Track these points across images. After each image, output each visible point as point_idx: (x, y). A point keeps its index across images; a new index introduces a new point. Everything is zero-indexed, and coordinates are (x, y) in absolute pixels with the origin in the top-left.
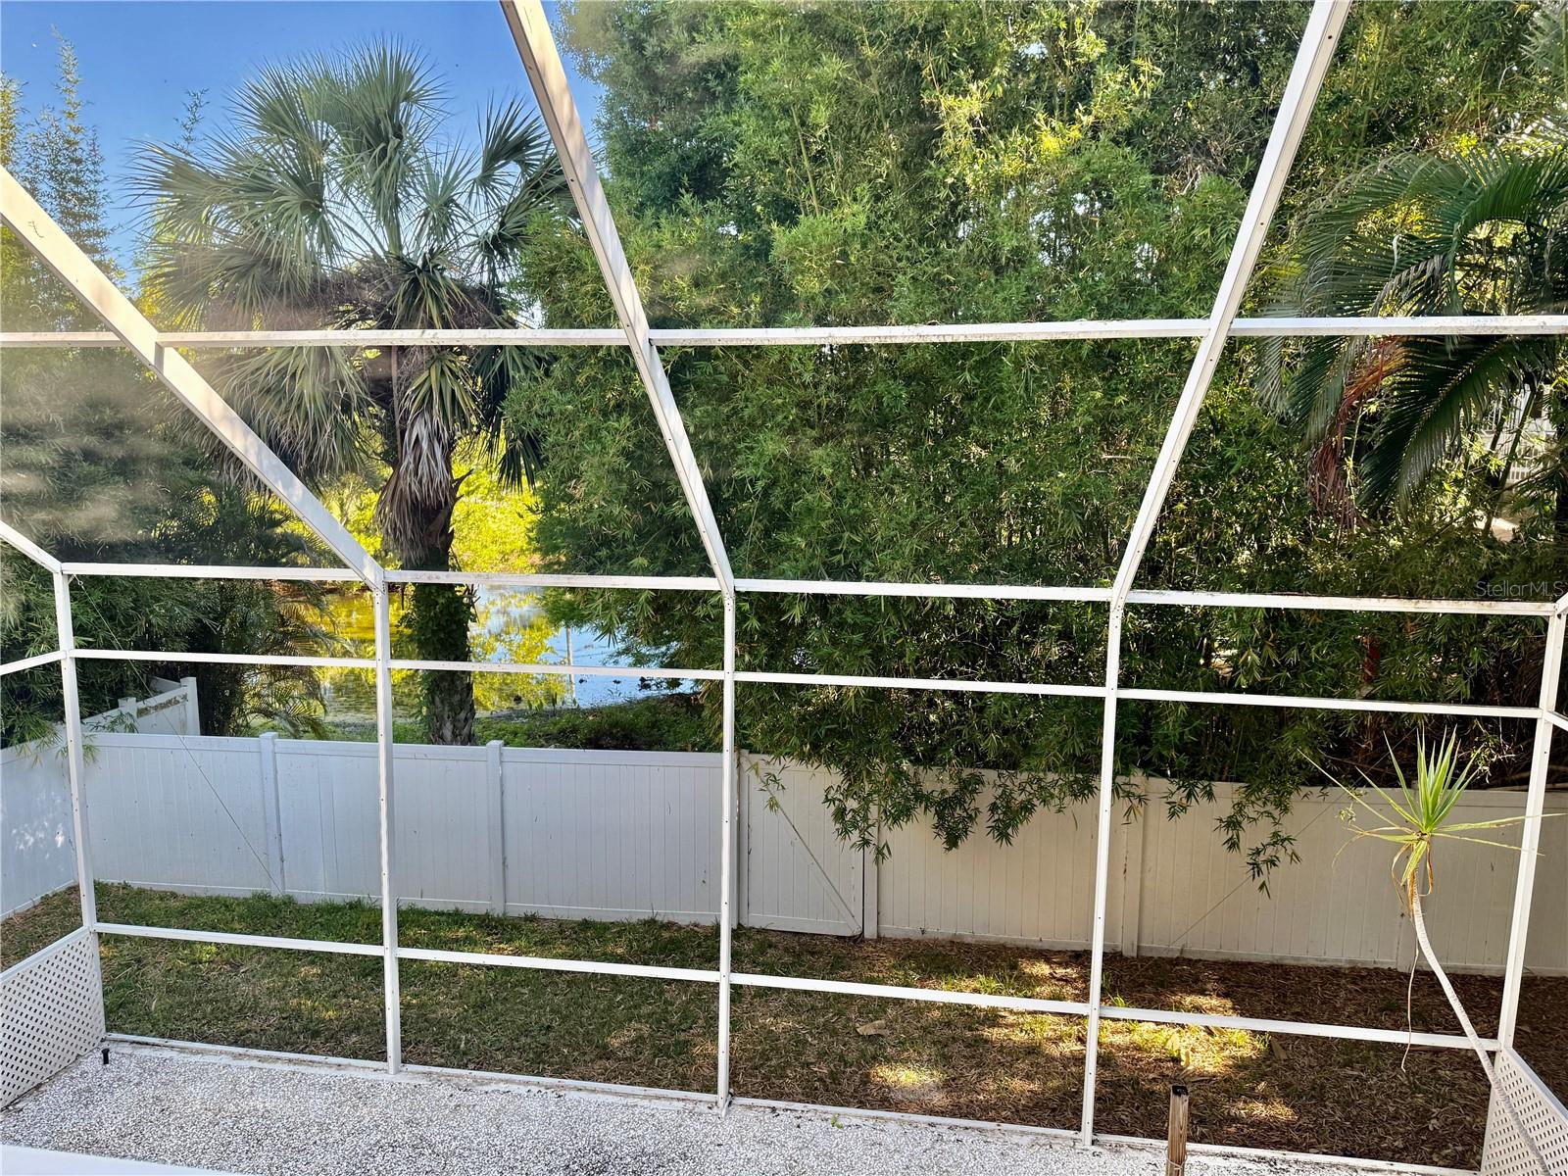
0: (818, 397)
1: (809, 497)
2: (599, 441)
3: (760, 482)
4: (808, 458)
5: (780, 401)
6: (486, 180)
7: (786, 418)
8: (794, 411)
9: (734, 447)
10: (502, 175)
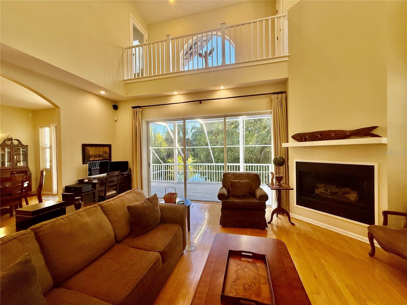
0: (221, 149)
1: (221, 157)
5: (218, 150)
6: (191, 131)
10: (193, 130)
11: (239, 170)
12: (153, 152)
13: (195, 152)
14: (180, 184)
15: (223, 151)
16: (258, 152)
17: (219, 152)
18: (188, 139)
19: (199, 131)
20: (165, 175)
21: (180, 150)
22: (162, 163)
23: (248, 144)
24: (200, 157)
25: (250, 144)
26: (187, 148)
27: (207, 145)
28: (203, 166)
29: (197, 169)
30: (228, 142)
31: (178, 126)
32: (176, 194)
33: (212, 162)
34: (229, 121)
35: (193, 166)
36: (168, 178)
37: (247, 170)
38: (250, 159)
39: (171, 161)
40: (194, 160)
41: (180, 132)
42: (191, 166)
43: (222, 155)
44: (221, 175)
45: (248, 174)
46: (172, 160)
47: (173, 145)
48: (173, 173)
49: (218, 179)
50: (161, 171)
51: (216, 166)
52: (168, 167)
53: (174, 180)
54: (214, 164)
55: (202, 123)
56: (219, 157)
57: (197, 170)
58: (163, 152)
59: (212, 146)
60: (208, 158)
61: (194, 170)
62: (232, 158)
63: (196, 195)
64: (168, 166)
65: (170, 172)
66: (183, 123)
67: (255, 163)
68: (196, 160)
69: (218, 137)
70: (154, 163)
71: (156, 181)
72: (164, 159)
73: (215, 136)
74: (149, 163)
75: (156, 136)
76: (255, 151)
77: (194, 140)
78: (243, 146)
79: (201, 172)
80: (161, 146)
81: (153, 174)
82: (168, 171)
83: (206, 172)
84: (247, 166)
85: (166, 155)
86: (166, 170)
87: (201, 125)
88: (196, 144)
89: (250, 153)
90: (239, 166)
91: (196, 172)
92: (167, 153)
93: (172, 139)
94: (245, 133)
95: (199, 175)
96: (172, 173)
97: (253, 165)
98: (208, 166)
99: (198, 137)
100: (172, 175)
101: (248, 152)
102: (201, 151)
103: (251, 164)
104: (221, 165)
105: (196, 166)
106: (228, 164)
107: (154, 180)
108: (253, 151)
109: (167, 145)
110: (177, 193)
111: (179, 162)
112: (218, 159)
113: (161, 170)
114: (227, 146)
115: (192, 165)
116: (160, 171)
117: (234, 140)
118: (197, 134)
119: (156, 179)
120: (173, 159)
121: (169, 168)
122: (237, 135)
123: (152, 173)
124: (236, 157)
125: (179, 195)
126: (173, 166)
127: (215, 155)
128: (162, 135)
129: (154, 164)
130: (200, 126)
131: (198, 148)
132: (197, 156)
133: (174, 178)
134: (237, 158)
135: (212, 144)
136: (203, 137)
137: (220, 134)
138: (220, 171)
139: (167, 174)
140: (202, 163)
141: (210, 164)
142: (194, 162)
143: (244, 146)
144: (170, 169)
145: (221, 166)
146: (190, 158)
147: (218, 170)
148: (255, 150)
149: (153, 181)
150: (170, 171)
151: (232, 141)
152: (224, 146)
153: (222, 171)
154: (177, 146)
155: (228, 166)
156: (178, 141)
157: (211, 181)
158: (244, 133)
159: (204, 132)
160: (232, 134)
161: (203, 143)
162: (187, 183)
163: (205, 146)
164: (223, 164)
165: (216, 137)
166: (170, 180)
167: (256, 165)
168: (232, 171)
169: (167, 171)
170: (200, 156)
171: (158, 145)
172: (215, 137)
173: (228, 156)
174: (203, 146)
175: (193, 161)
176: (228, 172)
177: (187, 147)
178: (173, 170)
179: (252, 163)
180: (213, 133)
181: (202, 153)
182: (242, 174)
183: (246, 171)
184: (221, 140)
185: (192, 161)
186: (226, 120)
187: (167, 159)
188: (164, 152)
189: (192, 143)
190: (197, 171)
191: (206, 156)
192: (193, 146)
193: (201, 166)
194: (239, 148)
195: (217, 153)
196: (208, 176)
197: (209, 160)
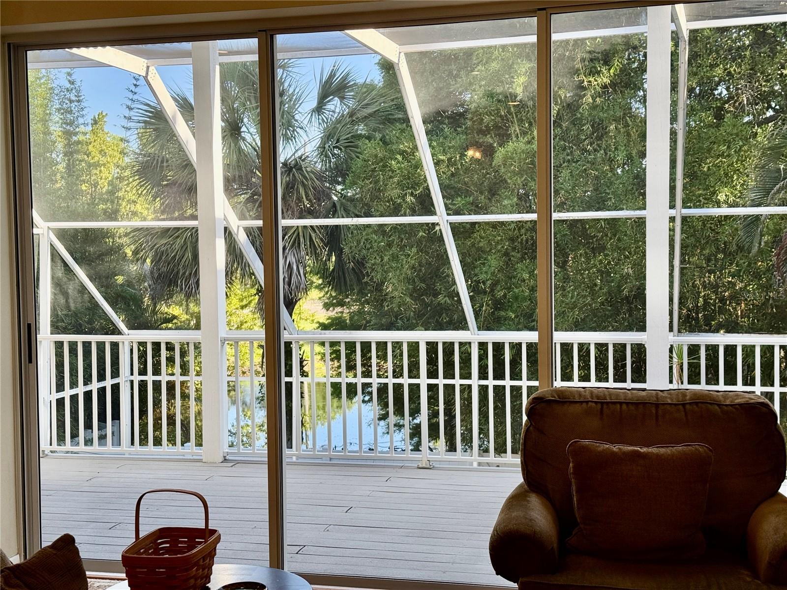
0: (521, 235)
1: (516, 290)
2: (398, 261)
3: (488, 282)
4: (516, 269)
5: (499, 238)
6: (319, 109)
7: (503, 247)
8: (507, 244)
9: (473, 264)
10: (330, 106)
11: (640, 374)
12: (55, 253)
13: (346, 250)
14: (239, 470)
15: (529, 250)
16: (778, 255)
17: (506, 254)
18: (294, 168)
19: (370, 110)
20: (143, 412)
21: (242, 238)
22: (122, 326)
23: (711, 200)
24: (379, 287)
25: (721, 197)
26: (286, 229)
27: (425, 205)
28: (397, 345)
29: (359, 369)
30: (568, 186)
31: (227, 73)
32: (207, 533)
33: (461, 324)
34: (583, 41)
35: (327, 350)
36: (157, 426)
37: (694, 378)
38: (722, 300)
39: (184, 317)
40: (339, 309)
41: (245, 120)
42: (318, 349)
43: (526, 276)
44: (516, 410)
45: (702, 401)
46: (191, 305)
47: (195, 204)
48: (199, 399)
49: (500, 434)
50: (115, 381)
51: (483, 346)
52: (164, 353)
53: (199, 444)
54: (473, 335)
55: (393, 58)
56: (509, 289)
57: (355, 376)
58: (129, 252)
59: (457, 213)
60: (436, 295)
61: (339, 375)
62: (593, 293)
63: (351, 544)
64: (163, 347)
65: (171, 386)
66: (256, 58)
67: (753, 329)
68: (355, 308)
69: (500, 153)
70: (65, 331)
71: (75, 449)
72: (138, 301)
73: (477, 145)
74: (29, 326)
75: (79, 142)
76: (755, 250)
77: (341, 172)
78: (673, 212)
79: (383, 389)
80: (112, 215)
81: (60, 402)
82: (164, 378)
83: (415, 390)
84: (694, 350)
85: (152, 273)
86: (150, 378)
87: (388, 67)
88: (352, 200)
89: (717, 260)
90: (640, 351)
91: (352, 390)
92: (156, 261)
93: (187, 165)
94: (688, 124)
95: (372, 410)
96: (185, 397)
97: (740, 340)
98: (432, 347)
99: (371, 149)
100: (185, 409)
101: (706, 252)
102: (389, 245)
103: (722, 339)
104: (520, 344)
105: (351, 346)
106: (560, 337)
107: (61, 439)
108: (740, 248)
109: (158, 204)
110: (215, 531)
111: (235, 320)
112: (498, 305)
113: (115, 373)
114: (556, 216)
115: (323, 344)
116: (108, 383)
117: (612, 170)
118: (361, 129)
119: (74, 435)
120: (198, 303)
121: (171, 360)
122: (634, 135)
123: (47, 395)
124: (619, 286)
125: (237, 546)
126: (192, 347)
127: (482, 277)
128: (123, 134)
129: (66, 338)
130: (377, 77)
131: (369, 226)
132: (359, 281)
133: (199, 429)
134: (626, 292)
135: (459, 201)
136: (402, 153)
137: (515, 128)
138: (508, 383)
139: (157, 403)
140: (389, 327)
141: (441, 336)
142: (338, 324)
143: (680, 212)
144: (177, 369)
145: (520, 350)
146: (314, 294)
147: (499, 375)
148: (757, 237)
149: (55, 446)
150: (178, 379)
151: (597, 178)
152: (533, 216)
153: (524, 383)
154: (219, 214)
155: (566, 348)
156: (228, 182)
157: (452, 448)
158: (680, 127)
159: (406, 120)
160: (599, 130)
161: (396, 192)
162: (289, 464)
163: (414, 213)
164: (532, 336)
165: (489, 152)
166: (172, 440)
167: (758, 340)
168: (593, 383)
169: (157, 385)
170: (378, 277)
171: (93, 204)
172: (478, 155)
173: (566, 279)
174: (396, 212)
175: (334, 313)
176: (561, 392)
177: (284, 222)
178: (198, 374)
179: (733, 328)
180: (469, 123)
181: (395, 258)
182: (657, 405)
183: (686, 386)
184: (520, 173)
185: (323, 316)
186: (555, 37)
187: (155, 300)
188: (135, 253)
189: (322, 195)
190: (353, 381)
191: (423, 280)
192: (333, 212)
193: (382, 346)
194: (641, 223)
195: (494, 262)
196: (434, 415)
197: (441, 309)
